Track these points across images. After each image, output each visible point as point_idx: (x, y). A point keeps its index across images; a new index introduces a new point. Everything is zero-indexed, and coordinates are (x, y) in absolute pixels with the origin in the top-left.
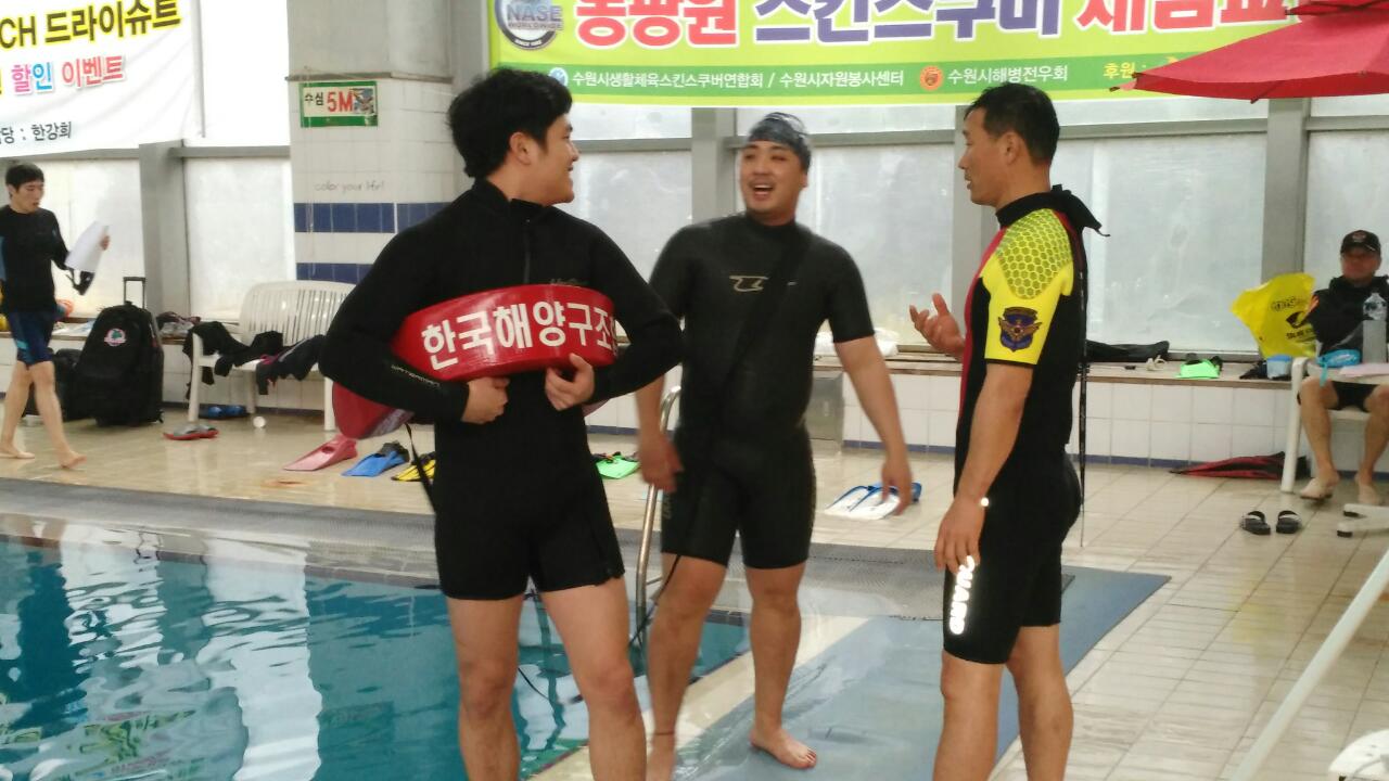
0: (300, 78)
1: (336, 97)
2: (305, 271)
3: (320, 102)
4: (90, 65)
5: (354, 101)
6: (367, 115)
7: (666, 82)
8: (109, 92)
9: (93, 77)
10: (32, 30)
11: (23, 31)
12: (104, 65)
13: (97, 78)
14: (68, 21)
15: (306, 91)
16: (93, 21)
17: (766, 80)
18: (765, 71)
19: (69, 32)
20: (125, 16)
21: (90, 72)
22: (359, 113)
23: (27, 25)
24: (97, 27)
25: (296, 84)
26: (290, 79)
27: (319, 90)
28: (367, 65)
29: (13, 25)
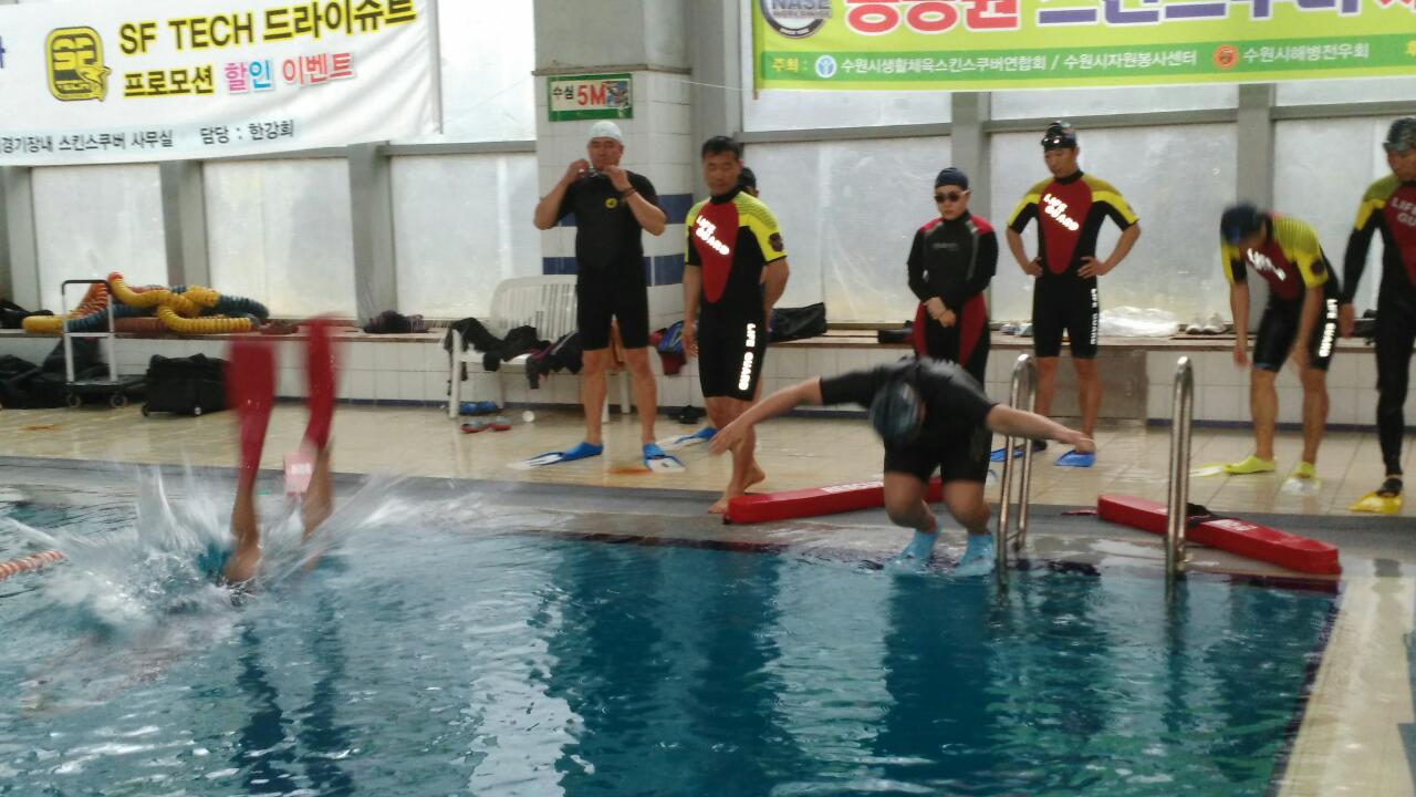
0: (547, 72)
1: (587, 91)
2: (548, 266)
3: (569, 94)
4: (313, 62)
5: (607, 94)
6: (621, 107)
7: (941, 67)
8: (336, 90)
9: (317, 75)
10: (248, 28)
11: (238, 28)
12: (330, 62)
13: (322, 76)
14: (290, 18)
15: (554, 85)
16: (317, 18)
17: (1049, 63)
18: (1049, 53)
19: (291, 28)
20: (354, 12)
21: (313, 69)
22: (612, 105)
23: (243, 22)
24: (322, 24)
25: (544, 79)
26: (537, 73)
27: (569, 84)
28: (621, 57)
29: (227, 22)
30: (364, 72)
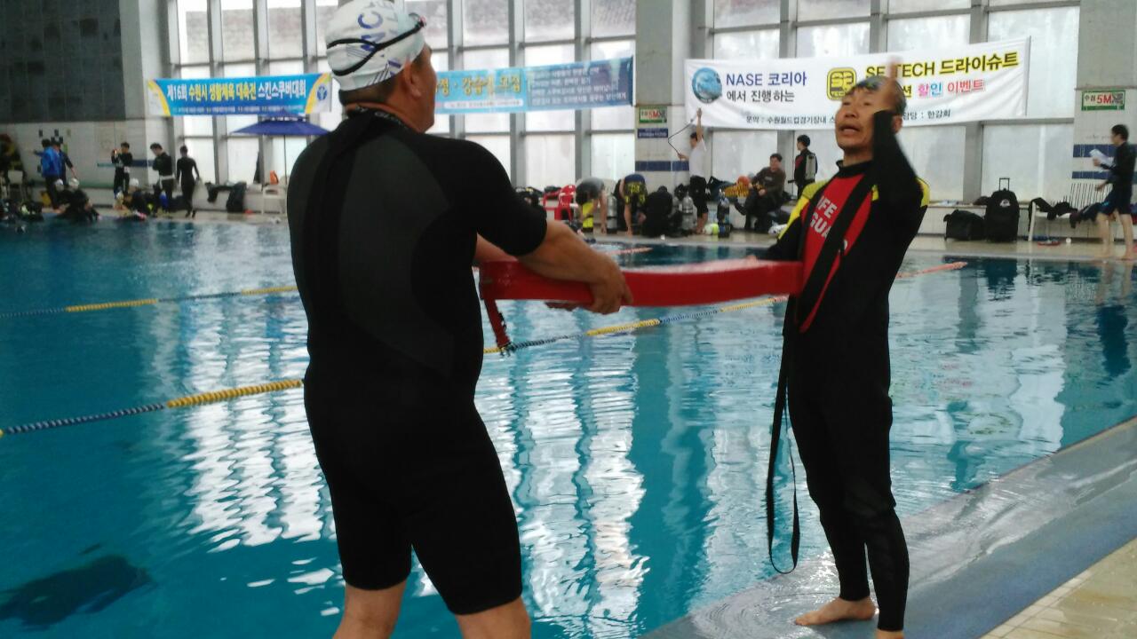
0: (1083, 89)
1: (1103, 98)
2: (1076, 175)
3: (1093, 99)
4: (963, 84)
5: (1112, 98)
6: (1119, 105)
8: (973, 96)
9: (965, 89)
10: (933, 68)
11: (926, 69)
12: (972, 84)
13: (968, 90)
14: (954, 64)
15: (1086, 95)
16: (968, 64)
19: (954, 68)
20: (987, 61)
21: (963, 87)
22: (1115, 104)
23: (930, 65)
24: (970, 67)
25: (1080, 92)
26: (1077, 89)
27: (1093, 94)
28: (1119, 83)
29: (921, 66)
30: (989, 88)
